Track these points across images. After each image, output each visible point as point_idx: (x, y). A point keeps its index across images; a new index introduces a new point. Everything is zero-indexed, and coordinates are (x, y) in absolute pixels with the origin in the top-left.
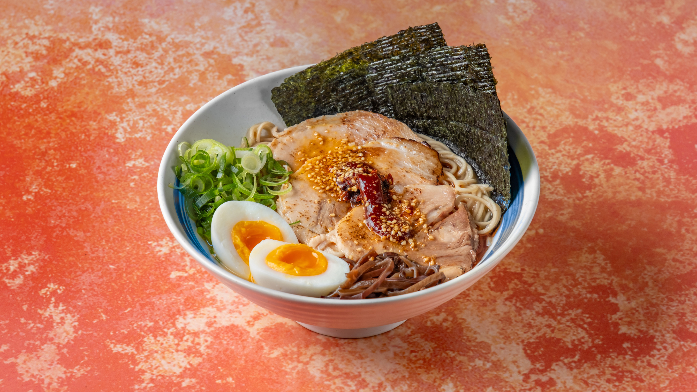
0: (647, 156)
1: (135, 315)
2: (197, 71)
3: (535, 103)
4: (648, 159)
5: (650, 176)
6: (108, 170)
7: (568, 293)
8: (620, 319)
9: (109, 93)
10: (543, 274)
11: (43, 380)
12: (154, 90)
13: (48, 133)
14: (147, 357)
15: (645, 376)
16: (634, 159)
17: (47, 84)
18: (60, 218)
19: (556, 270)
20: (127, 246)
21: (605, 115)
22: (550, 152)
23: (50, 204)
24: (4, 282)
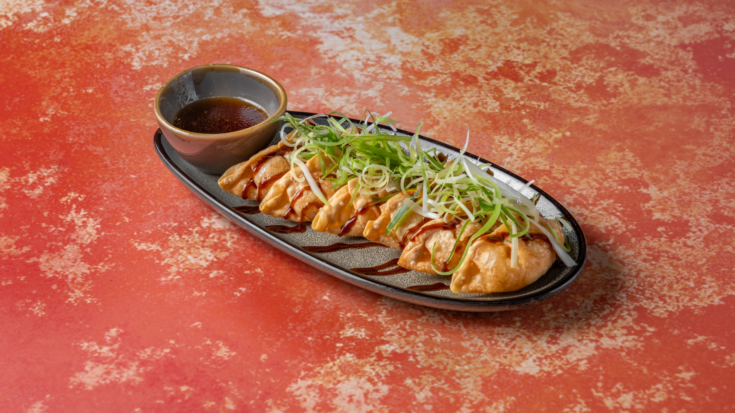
0: (670, 67)
1: (158, 217)
2: (211, 6)
3: (554, 25)
4: (672, 70)
5: (675, 84)
6: (125, 94)
7: (598, 186)
8: (653, 207)
9: (123, 28)
10: (572, 170)
11: (67, 276)
12: (168, 24)
13: (63, 64)
14: (173, 253)
15: (682, 255)
16: (658, 70)
17: (60, 21)
18: (78, 136)
19: (586, 166)
20: (147, 158)
21: (625, 34)
22: (572, 66)
23: (67, 124)
24: (23, 192)
